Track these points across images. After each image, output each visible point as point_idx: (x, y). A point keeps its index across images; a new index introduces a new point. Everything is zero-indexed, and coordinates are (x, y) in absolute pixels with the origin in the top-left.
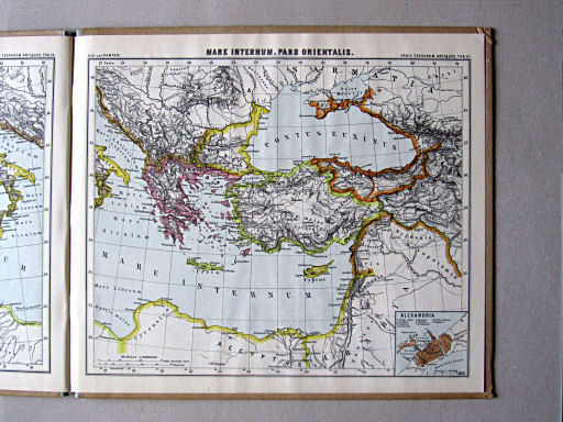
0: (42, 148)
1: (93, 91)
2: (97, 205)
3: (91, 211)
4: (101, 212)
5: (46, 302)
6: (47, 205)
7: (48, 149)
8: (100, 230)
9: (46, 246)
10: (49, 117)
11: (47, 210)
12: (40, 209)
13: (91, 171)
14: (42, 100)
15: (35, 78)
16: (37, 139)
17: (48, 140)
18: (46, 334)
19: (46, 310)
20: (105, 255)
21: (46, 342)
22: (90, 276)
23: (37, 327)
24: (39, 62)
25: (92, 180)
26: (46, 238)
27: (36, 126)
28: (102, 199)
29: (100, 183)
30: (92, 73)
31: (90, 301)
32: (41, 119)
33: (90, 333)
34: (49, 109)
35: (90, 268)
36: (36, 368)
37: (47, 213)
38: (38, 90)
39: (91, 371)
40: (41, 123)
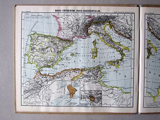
0: (131, 40)
1: (146, 24)
2: (148, 58)
3: (146, 59)
4: (149, 60)
5: (132, 86)
6: (133, 58)
7: (133, 41)
8: (148, 65)
9: (133, 70)
10: (133, 31)
11: (133, 59)
12: (131, 59)
13: (146, 48)
14: (131, 26)
15: (129, 20)
16: (130, 38)
17: (133, 38)
18: (132, 96)
19: (132, 89)
20: (150, 72)
21: (132, 98)
22: (145, 79)
23: (129, 94)
24: (130, 15)
25: (146, 50)
26: (133, 67)
27: (129, 34)
28: (149, 56)
29: (149, 51)
30: (146, 18)
31: (145, 86)
32: (131, 32)
33: (145, 95)
34: (133, 29)
35: (145, 76)
36: (129, 106)
37: (133, 60)
38: (130, 23)
39: (145, 106)
40: (131, 33)
